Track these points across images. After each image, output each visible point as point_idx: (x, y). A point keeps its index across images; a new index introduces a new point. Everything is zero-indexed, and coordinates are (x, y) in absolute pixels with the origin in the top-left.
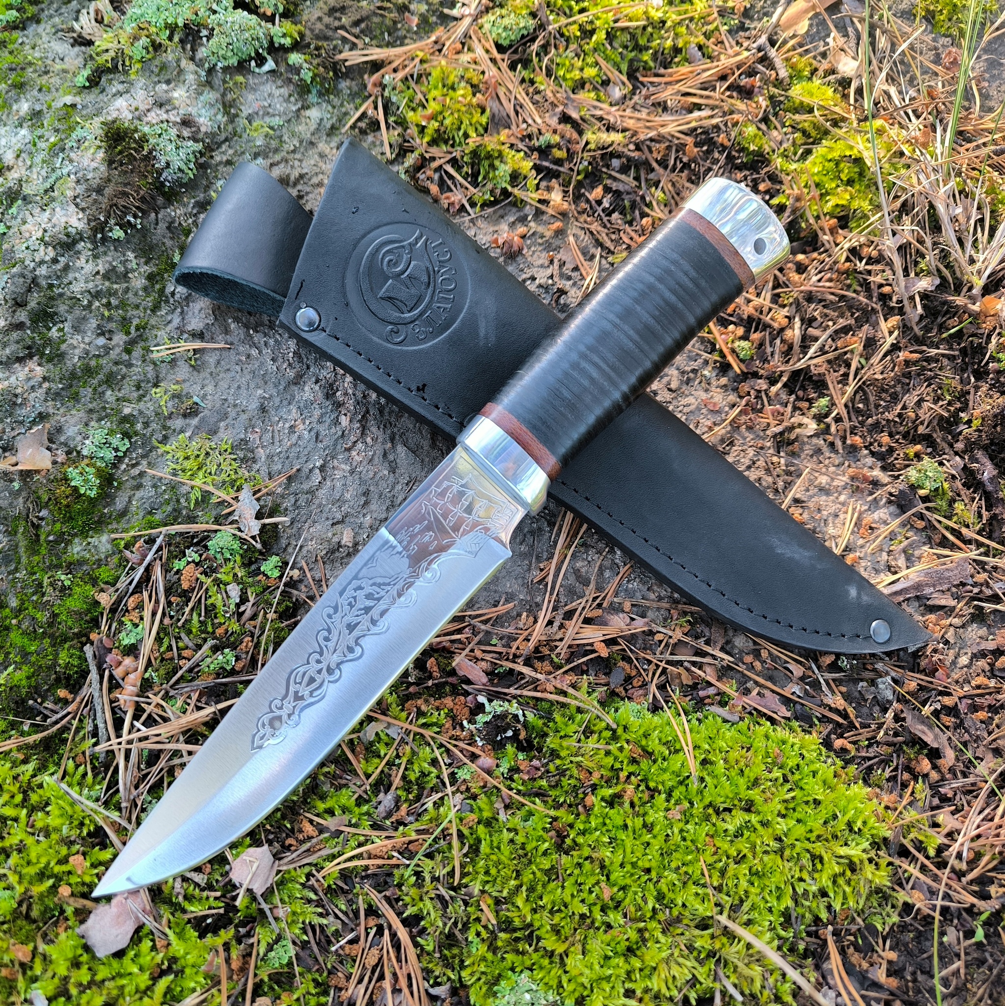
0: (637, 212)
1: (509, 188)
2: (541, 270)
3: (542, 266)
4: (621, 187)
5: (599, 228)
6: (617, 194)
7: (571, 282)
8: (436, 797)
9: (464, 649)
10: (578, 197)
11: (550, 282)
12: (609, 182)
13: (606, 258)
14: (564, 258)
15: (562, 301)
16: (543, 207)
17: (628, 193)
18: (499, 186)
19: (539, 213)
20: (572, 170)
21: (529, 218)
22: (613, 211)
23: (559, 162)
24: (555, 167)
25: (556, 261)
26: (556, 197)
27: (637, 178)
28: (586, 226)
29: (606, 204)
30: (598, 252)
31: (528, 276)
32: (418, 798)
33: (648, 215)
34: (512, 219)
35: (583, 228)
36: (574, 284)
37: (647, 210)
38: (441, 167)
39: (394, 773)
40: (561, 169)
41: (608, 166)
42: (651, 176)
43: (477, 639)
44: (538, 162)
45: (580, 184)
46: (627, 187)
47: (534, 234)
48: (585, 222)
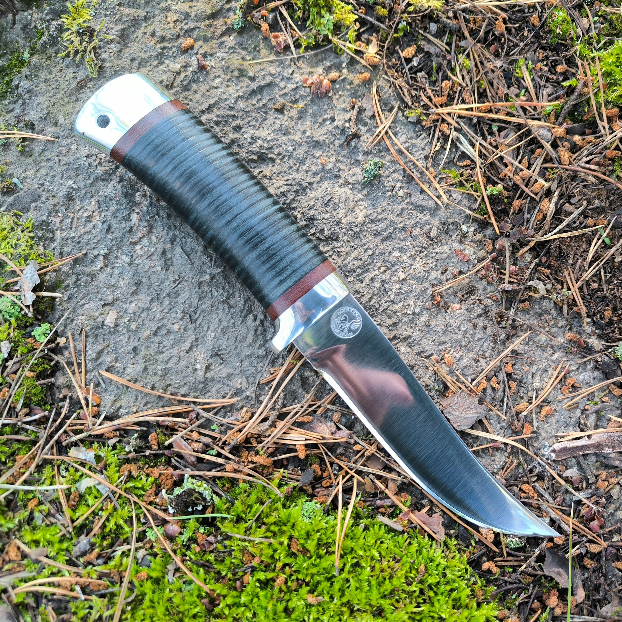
0: (441, 74)
1: (330, 37)
2: (342, 113)
3: (345, 110)
4: (432, 50)
5: (403, 84)
6: (428, 55)
7: (366, 128)
8: (125, 547)
9: (185, 429)
10: (391, 53)
11: (347, 125)
12: (423, 43)
13: (403, 112)
14: (365, 106)
15: (353, 144)
16: (357, 58)
17: (437, 56)
18: (322, 33)
19: (352, 62)
20: (390, 27)
21: (344, 65)
22: (420, 71)
23: (381, 19)
24: (377, 23)
25: (356, 107)
26: (372, 50)
27: (449, 44)
28: (392, 79)
29: (415, 63)
30: (397, 104)
31: (328, 116)
32: (111, 545)
33: (449, 79)
34: (328, 64)
35: (388, 81)
36: (369, 130)
37: (449, 74)
38: (277, 7)
39: (96, 521)
40: (382, 26)
41: (425, 29)
42: (462, 44)
43: (198, 423)
44: (364, 16)
45: (396, 41)
46: (438, 50)
47: (343, 80)
48: (393, 76)
